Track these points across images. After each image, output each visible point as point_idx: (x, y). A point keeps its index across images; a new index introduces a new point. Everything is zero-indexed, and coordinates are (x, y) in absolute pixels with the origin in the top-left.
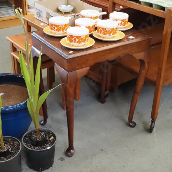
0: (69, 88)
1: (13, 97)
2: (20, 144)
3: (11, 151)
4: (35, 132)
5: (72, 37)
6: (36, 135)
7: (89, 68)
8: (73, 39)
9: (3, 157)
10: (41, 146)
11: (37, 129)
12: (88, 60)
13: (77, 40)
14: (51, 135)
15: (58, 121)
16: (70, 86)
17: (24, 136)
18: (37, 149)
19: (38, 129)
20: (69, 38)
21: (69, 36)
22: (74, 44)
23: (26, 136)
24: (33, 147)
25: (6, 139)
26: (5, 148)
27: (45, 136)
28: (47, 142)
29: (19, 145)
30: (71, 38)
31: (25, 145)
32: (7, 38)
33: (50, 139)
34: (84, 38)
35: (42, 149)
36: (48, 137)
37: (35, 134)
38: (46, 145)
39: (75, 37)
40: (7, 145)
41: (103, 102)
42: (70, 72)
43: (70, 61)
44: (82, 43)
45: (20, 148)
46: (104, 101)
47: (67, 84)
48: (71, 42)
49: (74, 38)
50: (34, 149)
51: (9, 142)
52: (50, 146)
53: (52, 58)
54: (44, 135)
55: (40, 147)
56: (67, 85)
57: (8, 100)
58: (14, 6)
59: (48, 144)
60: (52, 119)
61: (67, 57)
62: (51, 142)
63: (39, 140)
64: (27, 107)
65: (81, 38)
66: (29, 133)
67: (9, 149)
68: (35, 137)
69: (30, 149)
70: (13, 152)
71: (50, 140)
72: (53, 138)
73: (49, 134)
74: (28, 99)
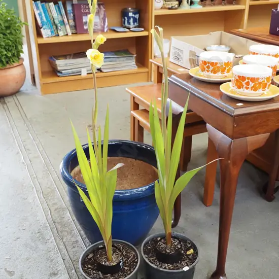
0: (231, 166)
1: (129, 177)
2: (137, 254)
3: (123, 265)
4: (163, 237)
5: (243, 78)
6: (164, 243)
7: (268, 134)
8: (244, 83)
9: (108, 275)
10: (172, 264)
11: (167, 233)
12: (268, 120)
13: (251, 85)
14: (189, 246)
15: (196, 223)
16: (234, 163)
17: (144, 242)
18: (165, 268)
19: (170, 234)
20: (237, 80)
21: (238, 79)
22: (246, 91)
23: (147, 243)
24: (158, 264)
25: (115, 244)
26: (114, 260)
27: (179, 247)
28: (182, 258)
29: (136, 256)
30: (241, 81)
31: (146, 258)
32: (127, 89)
33: (188, 253)
34: (264, 81)
35: (173, 269)
36: (183, 248)
37: (163, 240)
38: (181, 263)
39: (248, 78)
40: (116, 255)
41: (270, 199)
42: (236, 138)
43: (238, 119)
44: (260, 91)
45: (137, 263)
46: (272, 197)
47: (229, 159)
48: (239, 88)
49: (247, 81)
50: (161, 267)
51: (120, 251)
52: (187, 265)
53: (201, 116)
54: (177, 245)
55: (170, 266)
56: (229, 162)
57: (121, 182)
58: (135, 55)
59: (184, 261)
60: (186, 219)
61: (233, 113)
62: (190, 259)
63: (170, 252)
64: (154, 194)
65: (259, 81)
66: (153, 239)
67: (120, 262)
68: (163, 246)
69: (155, 267)
70: (126, 268)
71: (188, 256)
72: (192, 251)
73: (187, 243)
74: (156, 182)
